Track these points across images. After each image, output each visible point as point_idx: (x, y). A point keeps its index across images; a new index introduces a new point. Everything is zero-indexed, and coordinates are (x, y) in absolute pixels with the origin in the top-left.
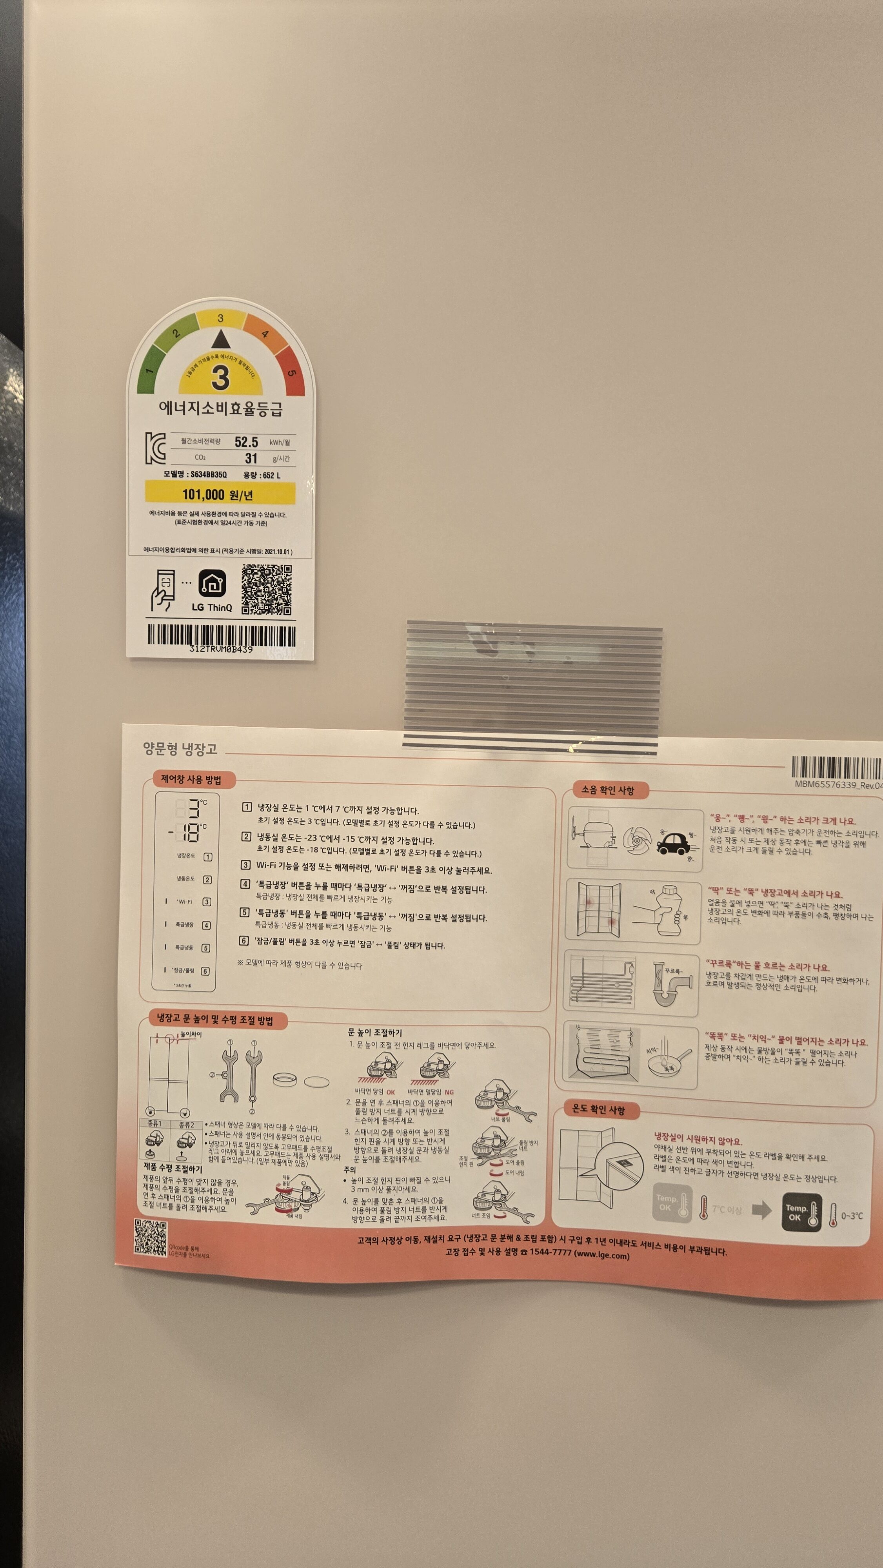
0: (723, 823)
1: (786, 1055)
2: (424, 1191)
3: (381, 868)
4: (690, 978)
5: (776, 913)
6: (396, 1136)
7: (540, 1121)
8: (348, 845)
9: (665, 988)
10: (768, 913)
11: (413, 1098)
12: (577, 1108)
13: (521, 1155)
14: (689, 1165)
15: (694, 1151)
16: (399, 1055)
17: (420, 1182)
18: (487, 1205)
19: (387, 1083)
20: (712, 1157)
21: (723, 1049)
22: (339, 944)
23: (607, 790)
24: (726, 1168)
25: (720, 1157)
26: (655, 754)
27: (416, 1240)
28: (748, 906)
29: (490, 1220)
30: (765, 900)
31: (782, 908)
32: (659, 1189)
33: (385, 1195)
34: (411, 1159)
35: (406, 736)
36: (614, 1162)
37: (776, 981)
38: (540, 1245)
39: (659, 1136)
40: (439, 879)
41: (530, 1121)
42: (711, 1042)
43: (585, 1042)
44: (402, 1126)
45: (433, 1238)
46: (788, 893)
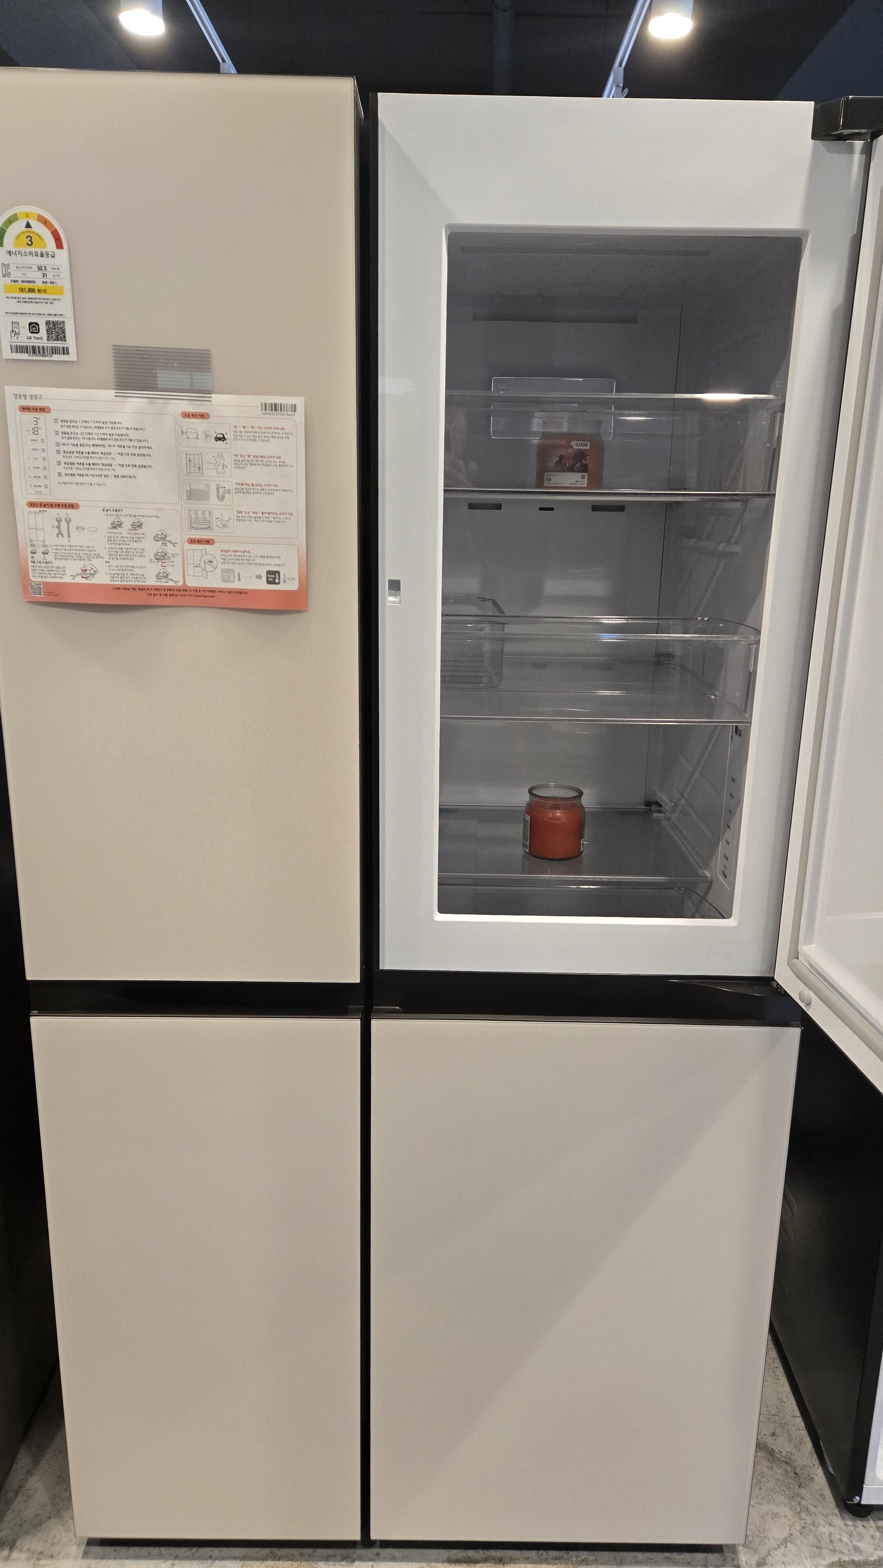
0: (238, 429)
1: (265, 519)
2: (136, 571)
3: (109, 446)
4: (229, 490)
5: (258, 464)
6: (124, 550)
7: (178, 546)
8: (96, 437)
9: (221, 495)
10: (255, 464)
11: (129, 536)
12: (192, 541)
13: (172, 559)
14: (233, 561)
15: (234, 556)
16: (123, 519)
17: (134, 568)
18: (161, 578)
19: (119, 530)
20: (240, 558)
21: (242, 517)
22: (96, 476)
23: (194, 416)
24: (246, 562)
25: (243, 558)
26: (211, 401)
27: (135, 589)
28: (248, 462)
29: (162, 583)
30: (254, 459)
31: (260, 462)
32: (223, 571)
33: (121, 572)
34: (130, 559)
35: (115, 392)
36: (207, 561)
37: (260, 491)
38: (182, 593)
39: (222, 551)
40: (133, 451)
41: (175, 546)
42: (238, 515)
43: (193, 516)
44: (126, 546)
45: (141, 589)
46: (262, 457)
